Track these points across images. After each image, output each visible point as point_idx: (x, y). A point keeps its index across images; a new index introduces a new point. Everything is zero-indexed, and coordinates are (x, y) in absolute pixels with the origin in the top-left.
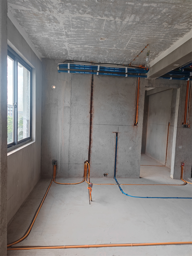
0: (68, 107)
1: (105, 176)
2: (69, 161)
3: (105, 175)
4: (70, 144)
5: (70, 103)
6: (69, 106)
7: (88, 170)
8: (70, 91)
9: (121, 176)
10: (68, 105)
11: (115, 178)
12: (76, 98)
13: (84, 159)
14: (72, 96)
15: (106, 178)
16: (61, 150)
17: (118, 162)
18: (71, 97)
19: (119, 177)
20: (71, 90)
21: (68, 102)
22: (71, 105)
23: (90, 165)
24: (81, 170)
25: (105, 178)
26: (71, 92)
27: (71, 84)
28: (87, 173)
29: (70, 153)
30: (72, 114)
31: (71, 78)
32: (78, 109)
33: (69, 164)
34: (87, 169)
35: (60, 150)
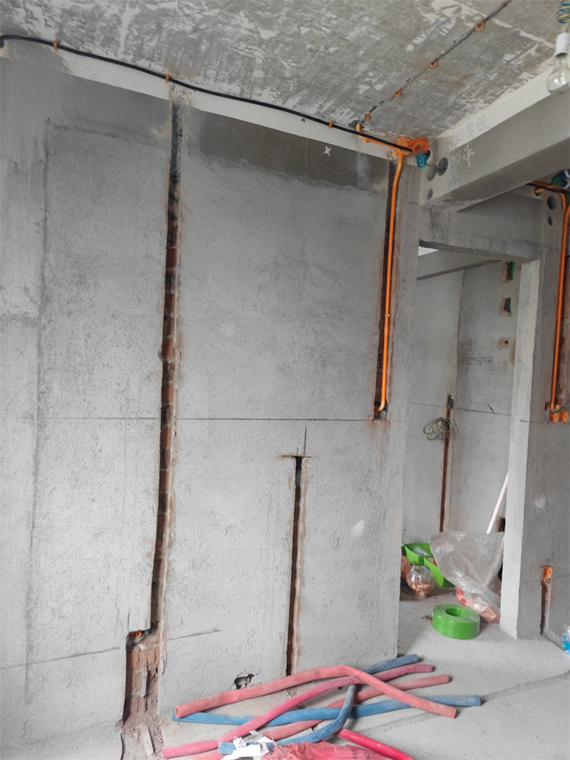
0: (25, 320)
2: (30, 649)
3: (240, 682)
4: (35, 541)
5: (37, 299)
6: (33, 311)
8: (38, 224)
10: (26, 309)
12: (76, 271)
13: (123, 617)
14: (51, 257)
17: (303, 602)
18: (44, 260)
20: (45, 219)
21: (26, 290)
22: (42, 308)
26: (45, 229)
27: (45, 184)
29: (34, 597)
30: (50, 359)
31: (46, 144)
32: (89, 336)
33: (27, 665)
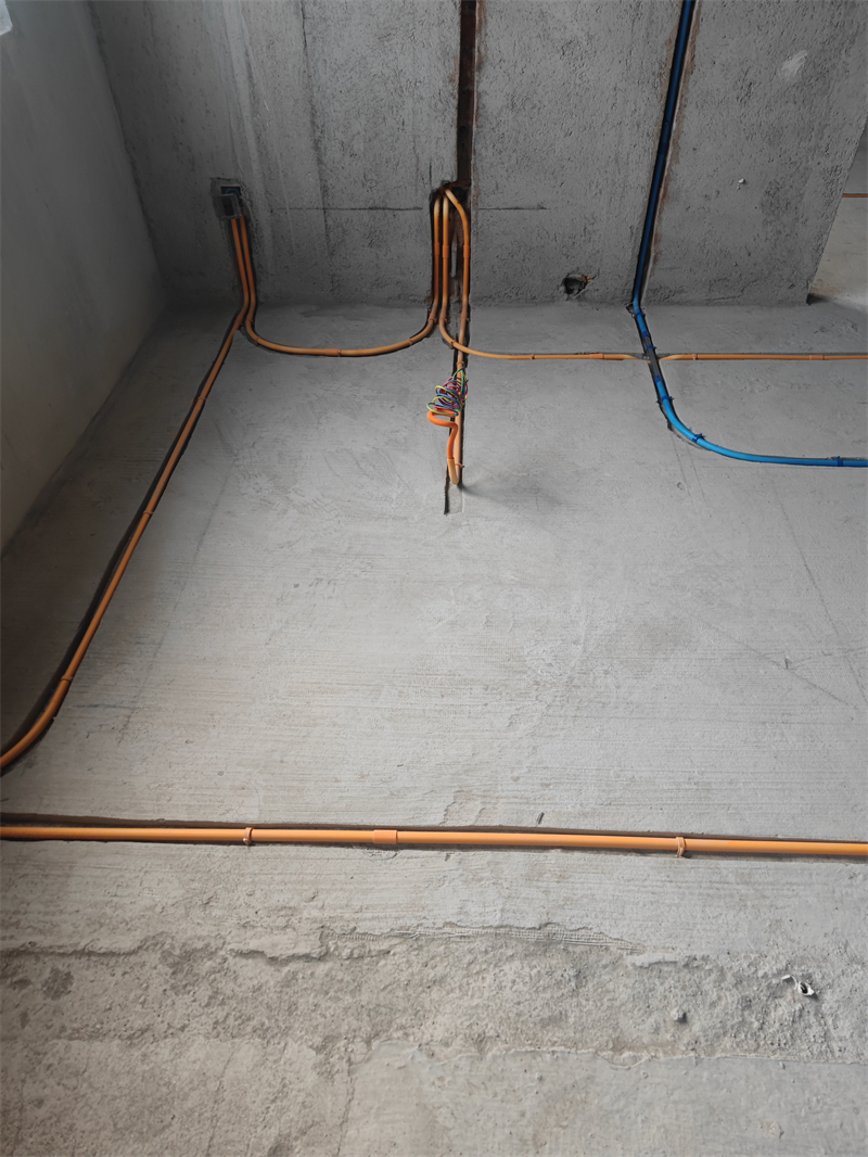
1: (569, 291)
2: (325, 190)
3: (572, 285)
4: (309, 39)
7: (460, 251)
9: (681, 292)
11: (635, 302)
15: (576, 304)
16: (255, 97)
17: (672, 187)
19: (668, 299)
23: (468, 214)
24: (413, 256)
25: (570, 306)
28: (453, 273)
33: (325, 210)
34: (454, 248)
35: (245, 100)
